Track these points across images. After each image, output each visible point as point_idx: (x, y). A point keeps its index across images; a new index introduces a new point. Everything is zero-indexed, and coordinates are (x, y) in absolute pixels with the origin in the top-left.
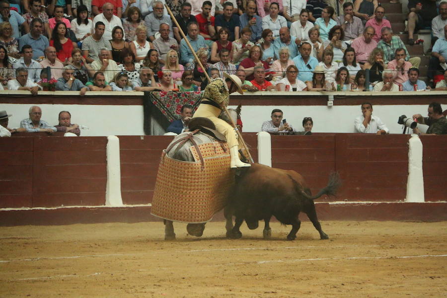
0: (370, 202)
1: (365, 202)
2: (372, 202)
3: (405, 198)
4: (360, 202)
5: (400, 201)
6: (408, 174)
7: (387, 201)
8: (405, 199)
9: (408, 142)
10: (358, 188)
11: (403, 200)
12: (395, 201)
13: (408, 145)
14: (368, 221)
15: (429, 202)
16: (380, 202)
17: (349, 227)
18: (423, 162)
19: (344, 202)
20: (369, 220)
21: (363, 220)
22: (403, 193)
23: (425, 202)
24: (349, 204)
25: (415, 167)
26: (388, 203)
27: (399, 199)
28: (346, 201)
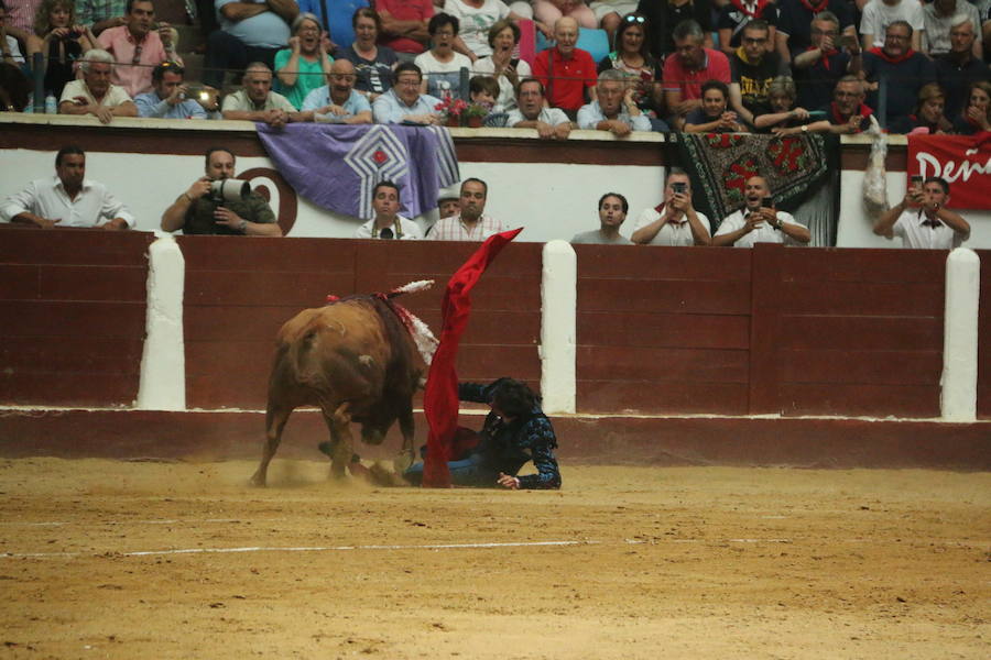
0: (41, 408)
1: (28, 408)
2: (47, 409)
3: (136, 399)
4: (13, 408)
5: (122, 407)
6: (145, 335)
7: (87, 406)
8: (134, 402)
9: (148, 252)
10: (9, 371)
11: (130, 405)
12: (109, 405)
13: (148, 260)
14: (34, 459)
15: (198, 410)
16: (68, 409)
18: (186, 304)
20: (38, 456)
21: (20, 457)
22: (130, 381)
23: (186, 411)
25: (164, 319)
26: (91, 410)
27: (118, 401)
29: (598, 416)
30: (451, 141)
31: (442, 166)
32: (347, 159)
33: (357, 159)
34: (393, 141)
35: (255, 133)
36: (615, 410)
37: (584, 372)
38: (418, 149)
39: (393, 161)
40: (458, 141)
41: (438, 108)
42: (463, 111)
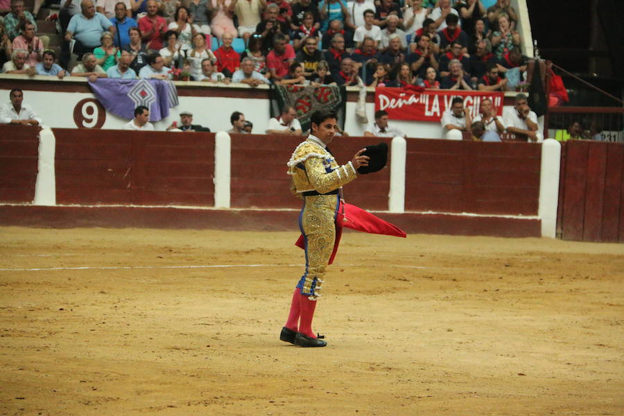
3: (33, 199)
5: (27, 204)
6: (38, 172)
7: (11, 203)
9: (39, 135)
11: (30, 201)
12: (21, 203)
13: (38, 139)
15: (61, 205)
18: (56, 158)
22: (31, 193)
23: (56, 206)
25: (45, 165)
26: (13, 205)
27: (26, 201)
29: (240, 210)
30: (175, 88)
31: (170, 98)
32: (129, 95)
33: (133, 94)
34: (149, 87)
35: (87, 83)
36: (248, 207)
37: (233, 190)
38: (160, 90)
39: (149, 95)
40: (178, 88)
41: (169, 72)
42: (180, 74)
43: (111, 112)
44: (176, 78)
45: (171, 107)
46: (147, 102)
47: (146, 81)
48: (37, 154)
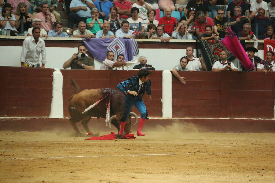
0: (23, 118)
1: (20, 118)
2: (25, 118)
3: (50, 115)
4: (16, 118)
5: (46, 117)
6: (52, 97)
9: (53, 74)
10: (15, 108)
11: (48, 117)
12: (42, 117)
13: (53, 76)
14: (21, 132)
15: (67, 118)
16: (31, 118)
17: (8, 136)
18: (63, 89)
19: (4, 118)
20: (23, 131)
21: (18, 131)
22: (48, 111)
23: (64, 118)
24: (8, 119)
25: (57, 93)
26: (37, 118)
27: (45, 115)
28: (5, 117)
29: (178, 119)
30: (136, 43)
31: (134, 50)
32: (108, 48)
33: (110, 48)
34: (120, 43)
35: (82, 41)
36: (183, 117)
37: (173, 106)
38: (127, 45)
39: (121, 48)
40: (138, 43)
41: (133, 33)
42: (140, 34)
43: (97, 59)
44: (137, 37)
45: (134, 55)
46: (119, 52)
47: (119, 39)
48: (51, 86)
